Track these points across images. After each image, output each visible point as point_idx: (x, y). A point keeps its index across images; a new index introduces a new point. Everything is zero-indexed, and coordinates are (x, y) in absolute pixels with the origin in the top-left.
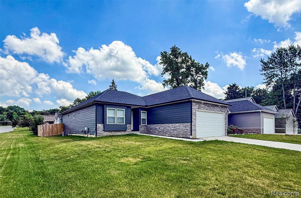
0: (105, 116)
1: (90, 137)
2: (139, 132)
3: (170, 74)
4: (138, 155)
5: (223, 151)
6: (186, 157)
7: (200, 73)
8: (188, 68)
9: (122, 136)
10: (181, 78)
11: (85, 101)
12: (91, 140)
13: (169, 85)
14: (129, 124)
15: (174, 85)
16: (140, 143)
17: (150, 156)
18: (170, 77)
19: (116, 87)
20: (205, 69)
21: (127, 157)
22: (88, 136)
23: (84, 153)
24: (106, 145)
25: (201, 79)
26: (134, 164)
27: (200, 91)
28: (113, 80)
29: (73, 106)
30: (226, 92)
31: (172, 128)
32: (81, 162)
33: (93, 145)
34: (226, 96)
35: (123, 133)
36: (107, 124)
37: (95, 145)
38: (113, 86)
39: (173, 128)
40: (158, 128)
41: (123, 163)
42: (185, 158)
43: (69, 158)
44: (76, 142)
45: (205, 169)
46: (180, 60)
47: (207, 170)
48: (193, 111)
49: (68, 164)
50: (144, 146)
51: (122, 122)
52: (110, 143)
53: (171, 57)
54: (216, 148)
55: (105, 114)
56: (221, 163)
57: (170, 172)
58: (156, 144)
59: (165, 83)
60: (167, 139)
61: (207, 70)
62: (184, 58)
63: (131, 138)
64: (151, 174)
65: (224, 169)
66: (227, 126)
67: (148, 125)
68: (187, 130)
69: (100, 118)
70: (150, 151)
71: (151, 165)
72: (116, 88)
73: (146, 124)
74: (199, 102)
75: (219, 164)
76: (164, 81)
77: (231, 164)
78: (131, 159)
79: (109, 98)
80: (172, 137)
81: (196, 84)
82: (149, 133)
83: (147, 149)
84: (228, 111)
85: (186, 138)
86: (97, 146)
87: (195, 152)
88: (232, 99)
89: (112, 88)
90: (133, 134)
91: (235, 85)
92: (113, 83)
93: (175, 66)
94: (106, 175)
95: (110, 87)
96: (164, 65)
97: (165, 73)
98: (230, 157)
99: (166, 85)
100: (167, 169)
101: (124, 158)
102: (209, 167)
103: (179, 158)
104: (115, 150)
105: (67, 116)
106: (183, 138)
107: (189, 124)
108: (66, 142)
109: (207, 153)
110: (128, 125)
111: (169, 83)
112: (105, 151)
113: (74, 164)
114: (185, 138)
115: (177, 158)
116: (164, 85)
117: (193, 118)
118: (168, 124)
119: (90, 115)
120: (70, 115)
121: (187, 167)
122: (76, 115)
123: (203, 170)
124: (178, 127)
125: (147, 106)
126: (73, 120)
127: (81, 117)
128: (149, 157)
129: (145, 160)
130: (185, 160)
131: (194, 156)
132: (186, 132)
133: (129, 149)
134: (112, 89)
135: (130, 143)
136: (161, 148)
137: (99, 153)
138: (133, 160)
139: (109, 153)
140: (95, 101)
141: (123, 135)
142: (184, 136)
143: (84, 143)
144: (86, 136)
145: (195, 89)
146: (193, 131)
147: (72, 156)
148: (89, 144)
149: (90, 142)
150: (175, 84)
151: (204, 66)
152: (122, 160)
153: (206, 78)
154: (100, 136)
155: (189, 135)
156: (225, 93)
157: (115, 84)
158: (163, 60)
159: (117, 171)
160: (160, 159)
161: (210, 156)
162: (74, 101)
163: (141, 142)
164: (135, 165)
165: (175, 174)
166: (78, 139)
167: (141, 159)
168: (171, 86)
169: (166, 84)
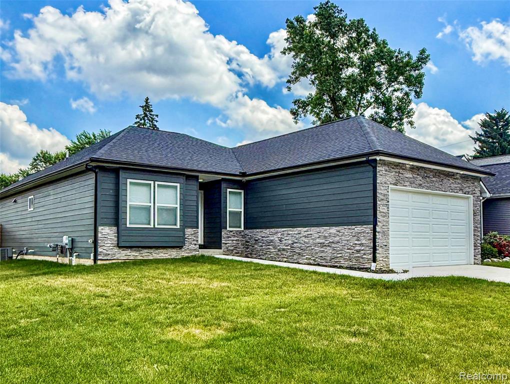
0: (121, 204)
1: (78, 266)
2: (221, 251)
3: (313, 82)
4: (218, 318)
5: (469, 308)
6: (359, 325)
7: (401, 78)
8: (367, 66)
9: (172, 263)
10: (344, 93)
11: (63, 159)
12: (81, 273)
13: (311, 113)
14: (192, 227)
15: (323, 116)
16: (223, 284)
17: (253, 322)
18: (313, 91)
19: (156, 119)
20: (416, 68)
21: (184, 323)
22: (71, 261)
23: (58, 311)
24: (124, 288)
25: (403, 98)
26: (204, 344)
27: (401, 131)
28: (147, 99)
29: (28, 175)
30: (475, 136)
31: (318, 240)
32: (48, 338)
33: (85, 290)
34: (477, 146)
35: (173, 254)
36: (128, 226)
37: (92, 288)
38: (146, 116)
39: (321, 241)
40: (275, 238)
41: (172, 341)
42: (356, 327)
43: (15, 327)
44: (35, 278)
45: (415, 362)
46: (342, 41)
47: (420, 366)
48: (380, 190)
49: (13, 345)
50: (234, 293)
51: (172, 220)
52: (135, 283)
53: (318, 32)
54: (446, 299)
55: (121, 198)
56: (461, 345)
57: (311, 370)
58: (270, 286)
59: (299, 107)
60: (302, 271)
61: (422, 71)
62: (354, 35)
63: (198, 269)
64: (255, 375)
65: (470, 362)
66: (480, 234)
67: (247, 232)
68: (361, 245)
69: (106, 209)
70: (254, 308)
71: (255, 348)
72: (155, 123)
73: (240, 227)
74: (397, 165)
75: (456, 347)
76: (295, 102)
77: (492, 348)
78: (196, 331)
79: (136, 152)
80: (319, 265)
81: (388, 111)
82: (251, 254)
83: (245, 301)
84: (482, 192)
85: (360, 269)
86: (99, 290)
87: (386, 311)
88: (494, 155)
89: (143, 121)
90: (203, 256)
91: (505, 115)
92: (147, 107)
93: (326, 60)
94: (122, 378)
95: (138, 120)
96: (295, 57)
97: (297, 78)
98: (488, 326)
99: (302, 115)
100: (303, 360)
101: (177, 327)
102: (427, 357)
103: (338, 327)
104: (151, 302)
105: (10, 204)
106: (351, 268)
107: (368, 229)
108: (7, 279)
109: (420, 315)
110: (189, 231)
111: (309, 108)
112: (119, 306)
113: (30, 342)
114: (355, 269)
115: (332, 329)
116: (294, 113)
117: (381, 212)
118: (305, 229)
119: (77, 202)
120: (20, 199)
121: (362, 357)
122: (37, 201)
123: (409, 366)
124: (335, 236)
125: (244, 175)
126: (29, 216)
127: (52, 207)
128: (250, 326)
129: (238, 334)
130: (354, 335)
131: (383, 322)
132: (358, 251)
133: (190, 301)
134: (144, 124)
135: (195, 282)
136: (287, 298)
137: (102, 313)
138: (201, 334)
139: (131, 313)
140: (92, 160)
141: (174, 261)
142: (353, 263)
143: (59, 281)
144: (66, 260)
145: (385, 128)
146: (379, 251)
147: (23, 321)
148: (73, 286)
149: (77, 281)
150: (326, 111)
151: (415, 58)
152: (171, 334)
153: (418, 95)
154: (108, 262)
155: (369, 259)
156: (473, 139)
157: (151, 111)
158: (294, 42)
159: (155, 366)
160: (282, 330)
161: (429, 324)
162: (31, 161)
163: (229, 279)
164: (208, 347)
165: (325, 375)
166: (42, 272)
167: (226, 330)
168: (317, 117)
169: (300, 110)
